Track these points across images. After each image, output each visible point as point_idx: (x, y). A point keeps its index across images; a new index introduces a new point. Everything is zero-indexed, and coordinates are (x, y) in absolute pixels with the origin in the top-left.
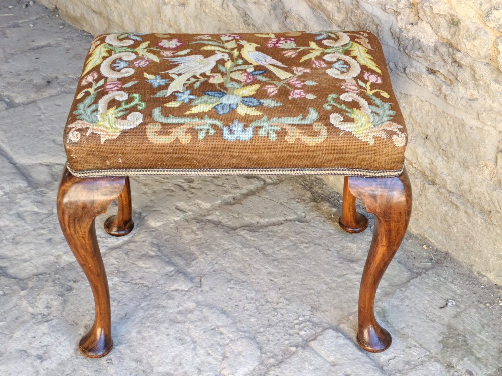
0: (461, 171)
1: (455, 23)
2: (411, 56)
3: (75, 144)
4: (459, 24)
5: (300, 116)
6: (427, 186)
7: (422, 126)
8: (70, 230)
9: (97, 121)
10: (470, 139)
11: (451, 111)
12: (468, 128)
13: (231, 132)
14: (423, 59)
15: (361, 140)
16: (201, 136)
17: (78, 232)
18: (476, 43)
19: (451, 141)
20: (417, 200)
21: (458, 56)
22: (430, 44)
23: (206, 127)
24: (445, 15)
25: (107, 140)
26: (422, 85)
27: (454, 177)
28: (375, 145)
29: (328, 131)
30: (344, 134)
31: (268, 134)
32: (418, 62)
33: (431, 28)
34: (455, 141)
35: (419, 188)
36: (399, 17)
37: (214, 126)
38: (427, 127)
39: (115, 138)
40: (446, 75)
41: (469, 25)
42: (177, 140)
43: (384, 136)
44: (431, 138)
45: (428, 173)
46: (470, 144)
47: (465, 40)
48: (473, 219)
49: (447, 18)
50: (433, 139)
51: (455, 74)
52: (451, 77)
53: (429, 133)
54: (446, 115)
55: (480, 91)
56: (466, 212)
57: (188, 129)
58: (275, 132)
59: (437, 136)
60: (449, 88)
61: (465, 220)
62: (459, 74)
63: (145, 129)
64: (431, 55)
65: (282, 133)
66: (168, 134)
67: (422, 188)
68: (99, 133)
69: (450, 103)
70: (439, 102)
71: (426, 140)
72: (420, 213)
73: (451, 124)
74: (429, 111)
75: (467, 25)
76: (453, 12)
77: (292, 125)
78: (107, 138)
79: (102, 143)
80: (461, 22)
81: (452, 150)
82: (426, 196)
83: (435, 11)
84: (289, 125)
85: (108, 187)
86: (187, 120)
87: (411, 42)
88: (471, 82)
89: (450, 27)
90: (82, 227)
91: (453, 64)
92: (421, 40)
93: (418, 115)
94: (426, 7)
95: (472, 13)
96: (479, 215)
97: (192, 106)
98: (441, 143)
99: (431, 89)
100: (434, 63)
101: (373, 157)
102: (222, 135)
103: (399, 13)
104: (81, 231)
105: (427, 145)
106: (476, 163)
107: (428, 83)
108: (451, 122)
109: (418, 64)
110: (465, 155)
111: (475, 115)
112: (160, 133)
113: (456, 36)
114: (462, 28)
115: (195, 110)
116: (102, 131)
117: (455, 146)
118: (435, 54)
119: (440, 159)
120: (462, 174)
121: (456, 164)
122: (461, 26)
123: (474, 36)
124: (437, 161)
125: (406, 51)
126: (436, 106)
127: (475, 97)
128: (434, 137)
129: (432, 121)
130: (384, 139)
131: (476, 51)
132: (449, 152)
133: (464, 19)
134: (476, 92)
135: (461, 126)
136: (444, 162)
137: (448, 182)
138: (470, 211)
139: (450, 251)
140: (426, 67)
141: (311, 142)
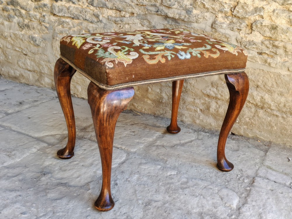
0: (279, 98)
1: (274, 28)
2: (250, 48)
4: (277, 28)
6: (258, 110)
10: (284, 81)
11: (273, 70)
12: (282, 76)
13: (181, 55)
14: (255, 49)
15: (233, 54)
16: (169, 58)
18: (288, 34)
19: (273, 85)
20: (253, 119)
21: (276, 43)
22: (259, 41)
24: (268, 26)
26: (255, 62)
27: (276, 101)
28: (238, 56)
29: (219, 51)
33: (259, 34)
34: (275, 84)
35: (253, 113)
36: (241, 32)
37: (172, 54)
38: (258, 81)
39: (130, 63)
40: (269, 53)
41: (283, 27)
44: (261, 86)
45: (259, 104)
46: (284, 84)
47: (281, 34)
49: (269, 27)
50: (262, 86)
51: (275, 52)
52: (272, 54)
53: (259, 84)
54: (269, 73)
55: (289, 57)
56: (283, 117)
57: (162, 56)
59: (264, 84)
60: (271, 59)
61: (282, 121)
62: (278, 51)
64: (260, 46)
66: (155, 59)
67: (255, 113)
69: (273, 66)
70: (266, 68)
71: (257, 88)
72: (254, 126)
73: (273, 76)
74: (259, 74)
75: (282, 27)
76: (273, 23)
77: (204, 50)
78: (127, 63)
79: (125, 66)
80: (278, 26)
81: (274, 89)
82: (258, 116)
83: (264, 24)
87: (248, 42)
88: (284, 54)
89: (271, 31)
91: (273, 48)
92: (254, 40)
93: (253, 77)
94: (258, 23)
95: (284, 22)
96: (290, 117)
98: (267, 87)
99: (260, 62)
100: (262, 49)
103: (240, 30)
105: (259, 90)
106: (288, 92)
107: (258, 60)
108: (272, 76)
109: (253, 52)
110: (281, 90)
111: (286, 69)
112: (150, 59)
113: (275, 34)
114: (279, 29)
117: (275, 86)
118: (262, 45)
119: (267, 95)
120: (280, 99)
121: (276, 95)
122: (278, 29)
123: (286, 32)
124: (265, 96)
125: (246, 47)
126: (263, 70)
127: (286, 60)
128: (262, 85)
129: (261, 78)
130: (240, 52)
131: (287, 39)
132: (272, 90)
133: (280, 25)
134: (286, 58)
135: (278, 76)
136: (269, 96)
137: (272, 105)
138: (285, 116)
139: (272, 140)
140: (257, 52)
141: (215, 56)
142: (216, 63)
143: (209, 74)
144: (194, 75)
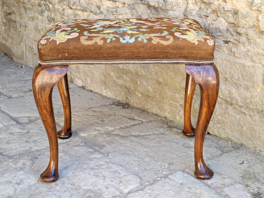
0: (245, 92)
1: (236, 13)
2: (215, 36)
3: (43, 45)
4: (238, 13)
5: (160, 33)
6: (228, 107)
7: (223, 73)
8: (39, 96)
9: (55, 36)
10: (249, 73)
11: (238, 61)
12: (247, 67)
13: (124, 39)
14: (221, 37)
15: (191, 42)
16: (108, 41)
17: (43, 97)
18: (247, 20)
19: (239, 77)
21: (239, 30)
22: (224, 28)
23: (111, 37)
24: (231, 11)
25: (60, 43)
26: (222, 51)
27: (242, 97)
28: (198, 45)
29: (174, 38)
30: (182, 39)
31: (143, 40)
32: (219, 39)
33: (224, 20)
34: (241, 77)
35: (224, 110)
36: (208, 18)
37: (115, 37)
38: (226, 73)
39: (64, 42)
40: (233, 42)
41: (243, 11)
42: (96, 43)
43: (203, 40)
44: (228, 79)
45: (228, 99)
46: (249, 76)
47: (241, 20)
48: (254, 118)
49: (232, 12)
50: (230, 79)
51: (238, 40)
52: (236, 42)
53: (227, 76)
54: (235, 64)
55: (251, 46)
56: (250, 116)
57: (101, 38)
58: (147, 39)
59: (232, 77)
60: (236, 48)
61: (250, 120)
62: (240, 39)
63: (80, 38)
64: (225, 34)
65: (150, 40)
66: (92, 40)
68: (56, 40)
69: (237, 56)
70: (231, 58)
71: (226, 81)
73: (238, 68)
74: (226, 64)
75: (242, 12)
76: (235, 8)
77: (155, 37)
78: (60, 42)
79: (57, 44)
80: (239, 11)
81: (240, 82)
82: (228, 113)
83: (226, 9)
84: (153, 36)
85: (60, 70)
86: (102, 35)
87: (215, 30)
88: (246, 42)
89: (234, 16)
90: (45, 94)
91: (237, 35)
92: (220, 27)
93: (221, 68)
94: (221, 8)
95: (244, 5)
96: (257, 115)
97: (103, 31)
98: (234, 80)
99: (226, 52)
100: (227, 37)
101: (198, 51)
102: (119, 40)
103: (208, 16)
104: (44, 97)
105: (227, 84)
106: (253, 86)
107: (225, 49)
108: (238, 67)
109: (219, 40)
110: (247, 83)
111: (250, 59)
112: (87, 40)
113: (237, 19)
114: (240, 14)
115: (105, 32)
116: (57, 39)
117: (241, 79)
118: (227, 33)
119: (234, 89)
120: (246, 93)
121: (243, 89)
122: (239, 13)
123: (246, 16)
124: (232, 91)
125: (213, 35)
126: (229, 61)
127: (249, 49)
128: (230, 78)
129: (228, 70)
130: (203, 42)
131: (248, 24)
132: (238, 84)
133: (240, 9)
134: (249, 47)
135: (243, 68)
136: (236, 90)
137: (239, 100)
138: (252, 114)
139: (243, 143)
140: (223, 41)
141: (165, 43)
142: (166, 50)
143: (159, 62)
144: (140, 61)
